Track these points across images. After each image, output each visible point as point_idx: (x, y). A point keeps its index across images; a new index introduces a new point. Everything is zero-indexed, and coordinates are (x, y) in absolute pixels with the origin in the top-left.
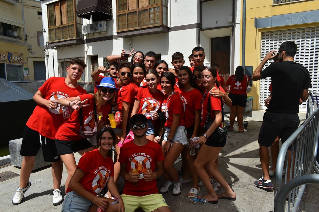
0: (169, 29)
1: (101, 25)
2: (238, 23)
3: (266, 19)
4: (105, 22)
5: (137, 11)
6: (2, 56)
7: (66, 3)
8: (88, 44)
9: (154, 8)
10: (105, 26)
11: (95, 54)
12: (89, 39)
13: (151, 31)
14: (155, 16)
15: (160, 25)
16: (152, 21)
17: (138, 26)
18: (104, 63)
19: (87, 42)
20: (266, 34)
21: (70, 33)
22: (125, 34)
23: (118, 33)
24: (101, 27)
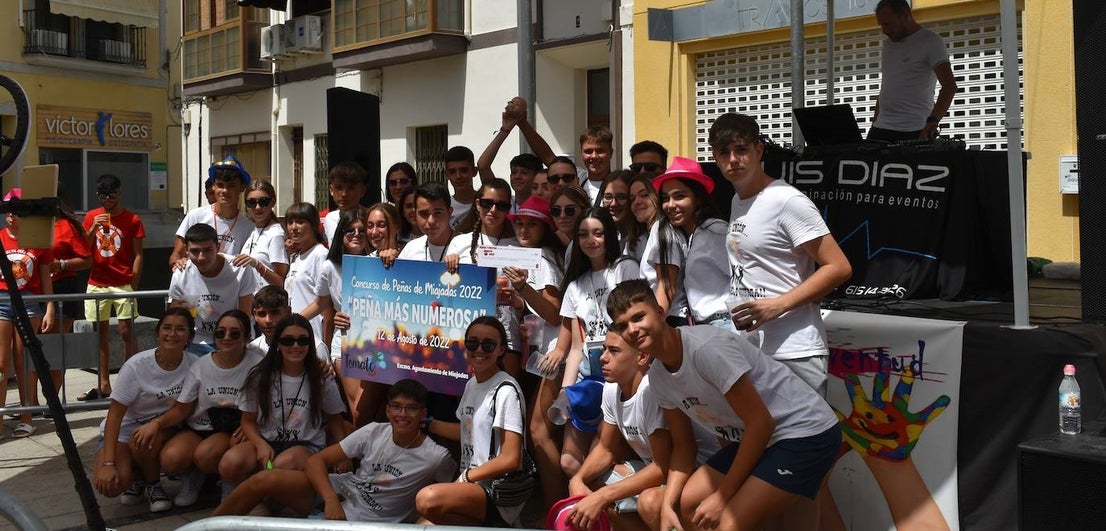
0: (464, 44)
1: (301, 29)
2: (626, 26)
3: (692, 12)
4: (318, 20)
6: (76, 125)
8: (283, 87)
10: (315, 33)
11: (296, 123)
12: (285, 73)
13: (407, 50)
14: (416, 3)
15: (428, 31)
16: (411, 20)
17: (378, 34)
18: (317, 153)
19: (279, 84)
20: (705, 60)
21: (231, 54)
22: (351, 60)
23: (336, 56)
24: (301, 35)
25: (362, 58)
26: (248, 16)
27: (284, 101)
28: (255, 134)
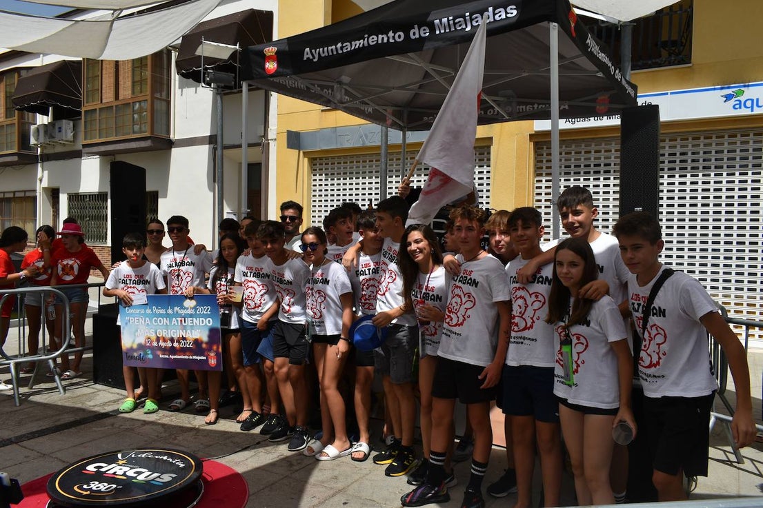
0: (170, 144)
1: (60, 128)
2: (272, 140)
3: (313, 134)
4: (71, 123)
5: (114, 104)
7: (4, 80)
8: (45, 163)
9: (140, 102)
10: (69, 131)
11: (55, 185)
12: (47, 155)
13: (133, 145)
14: (140, 117)
15: (148, 134)
16: (137, 128)
17: (114, 134)
18: (69, 205)
19: (43, 161)
20: (318, 162)
21: (9, 140)
22: (95, 149)
23: (84, 146)
24: (60, 131)
25: (103, 148)
26: (21, 117)
27: (46, 173)
28: (25, 191)
